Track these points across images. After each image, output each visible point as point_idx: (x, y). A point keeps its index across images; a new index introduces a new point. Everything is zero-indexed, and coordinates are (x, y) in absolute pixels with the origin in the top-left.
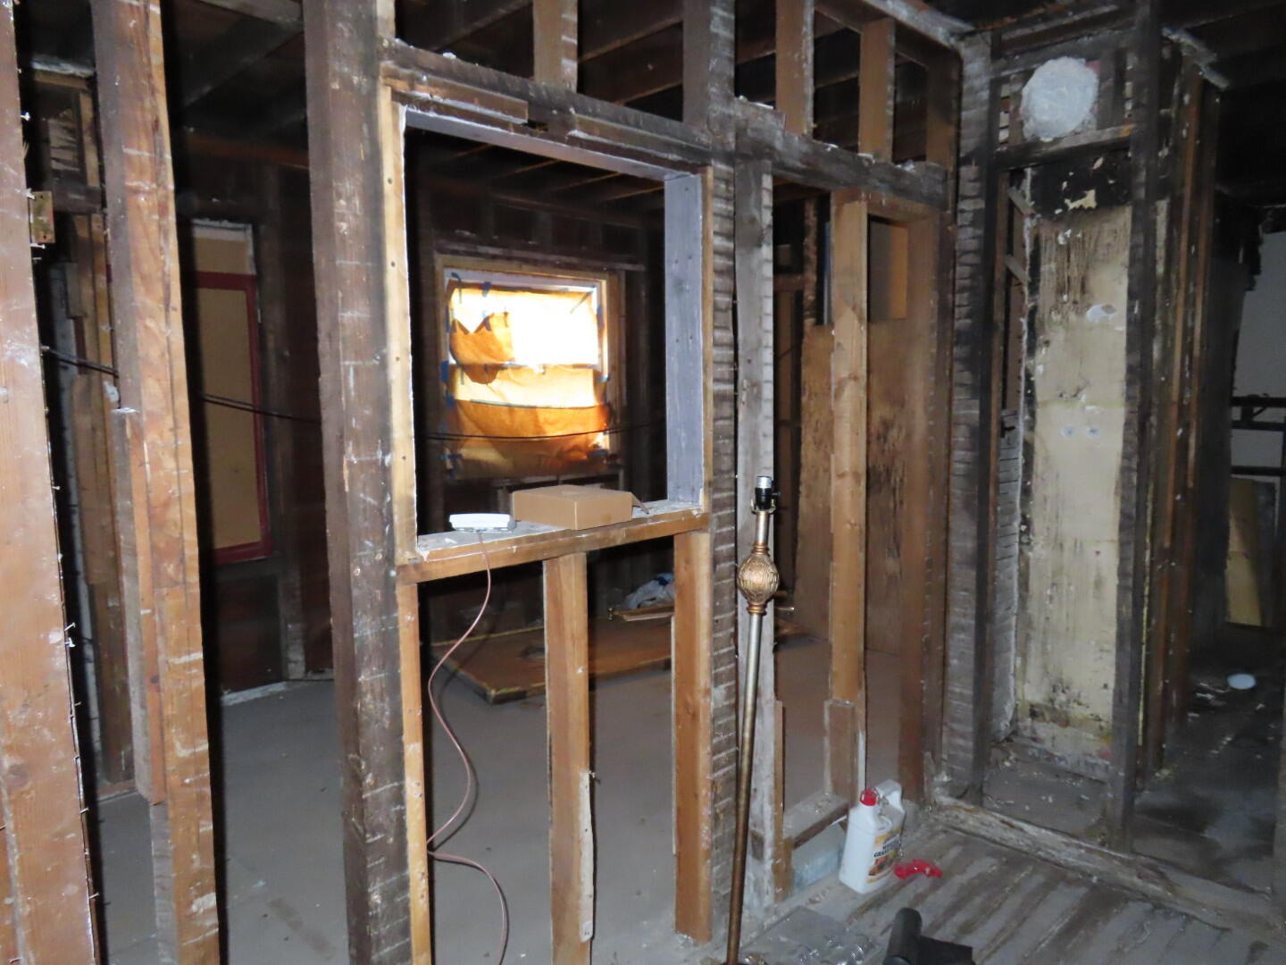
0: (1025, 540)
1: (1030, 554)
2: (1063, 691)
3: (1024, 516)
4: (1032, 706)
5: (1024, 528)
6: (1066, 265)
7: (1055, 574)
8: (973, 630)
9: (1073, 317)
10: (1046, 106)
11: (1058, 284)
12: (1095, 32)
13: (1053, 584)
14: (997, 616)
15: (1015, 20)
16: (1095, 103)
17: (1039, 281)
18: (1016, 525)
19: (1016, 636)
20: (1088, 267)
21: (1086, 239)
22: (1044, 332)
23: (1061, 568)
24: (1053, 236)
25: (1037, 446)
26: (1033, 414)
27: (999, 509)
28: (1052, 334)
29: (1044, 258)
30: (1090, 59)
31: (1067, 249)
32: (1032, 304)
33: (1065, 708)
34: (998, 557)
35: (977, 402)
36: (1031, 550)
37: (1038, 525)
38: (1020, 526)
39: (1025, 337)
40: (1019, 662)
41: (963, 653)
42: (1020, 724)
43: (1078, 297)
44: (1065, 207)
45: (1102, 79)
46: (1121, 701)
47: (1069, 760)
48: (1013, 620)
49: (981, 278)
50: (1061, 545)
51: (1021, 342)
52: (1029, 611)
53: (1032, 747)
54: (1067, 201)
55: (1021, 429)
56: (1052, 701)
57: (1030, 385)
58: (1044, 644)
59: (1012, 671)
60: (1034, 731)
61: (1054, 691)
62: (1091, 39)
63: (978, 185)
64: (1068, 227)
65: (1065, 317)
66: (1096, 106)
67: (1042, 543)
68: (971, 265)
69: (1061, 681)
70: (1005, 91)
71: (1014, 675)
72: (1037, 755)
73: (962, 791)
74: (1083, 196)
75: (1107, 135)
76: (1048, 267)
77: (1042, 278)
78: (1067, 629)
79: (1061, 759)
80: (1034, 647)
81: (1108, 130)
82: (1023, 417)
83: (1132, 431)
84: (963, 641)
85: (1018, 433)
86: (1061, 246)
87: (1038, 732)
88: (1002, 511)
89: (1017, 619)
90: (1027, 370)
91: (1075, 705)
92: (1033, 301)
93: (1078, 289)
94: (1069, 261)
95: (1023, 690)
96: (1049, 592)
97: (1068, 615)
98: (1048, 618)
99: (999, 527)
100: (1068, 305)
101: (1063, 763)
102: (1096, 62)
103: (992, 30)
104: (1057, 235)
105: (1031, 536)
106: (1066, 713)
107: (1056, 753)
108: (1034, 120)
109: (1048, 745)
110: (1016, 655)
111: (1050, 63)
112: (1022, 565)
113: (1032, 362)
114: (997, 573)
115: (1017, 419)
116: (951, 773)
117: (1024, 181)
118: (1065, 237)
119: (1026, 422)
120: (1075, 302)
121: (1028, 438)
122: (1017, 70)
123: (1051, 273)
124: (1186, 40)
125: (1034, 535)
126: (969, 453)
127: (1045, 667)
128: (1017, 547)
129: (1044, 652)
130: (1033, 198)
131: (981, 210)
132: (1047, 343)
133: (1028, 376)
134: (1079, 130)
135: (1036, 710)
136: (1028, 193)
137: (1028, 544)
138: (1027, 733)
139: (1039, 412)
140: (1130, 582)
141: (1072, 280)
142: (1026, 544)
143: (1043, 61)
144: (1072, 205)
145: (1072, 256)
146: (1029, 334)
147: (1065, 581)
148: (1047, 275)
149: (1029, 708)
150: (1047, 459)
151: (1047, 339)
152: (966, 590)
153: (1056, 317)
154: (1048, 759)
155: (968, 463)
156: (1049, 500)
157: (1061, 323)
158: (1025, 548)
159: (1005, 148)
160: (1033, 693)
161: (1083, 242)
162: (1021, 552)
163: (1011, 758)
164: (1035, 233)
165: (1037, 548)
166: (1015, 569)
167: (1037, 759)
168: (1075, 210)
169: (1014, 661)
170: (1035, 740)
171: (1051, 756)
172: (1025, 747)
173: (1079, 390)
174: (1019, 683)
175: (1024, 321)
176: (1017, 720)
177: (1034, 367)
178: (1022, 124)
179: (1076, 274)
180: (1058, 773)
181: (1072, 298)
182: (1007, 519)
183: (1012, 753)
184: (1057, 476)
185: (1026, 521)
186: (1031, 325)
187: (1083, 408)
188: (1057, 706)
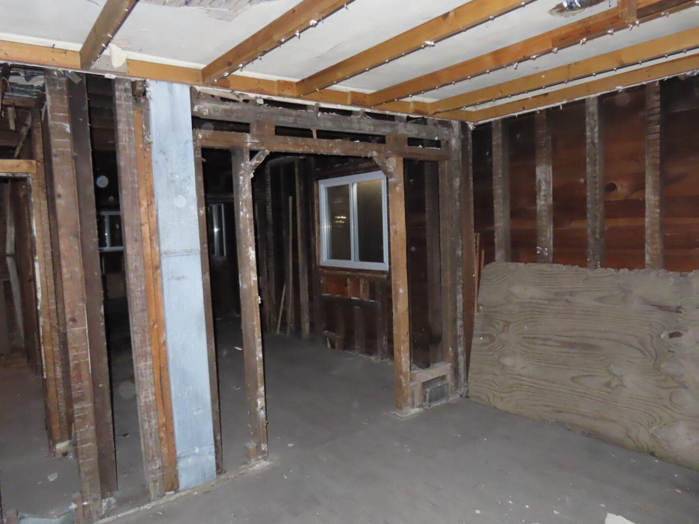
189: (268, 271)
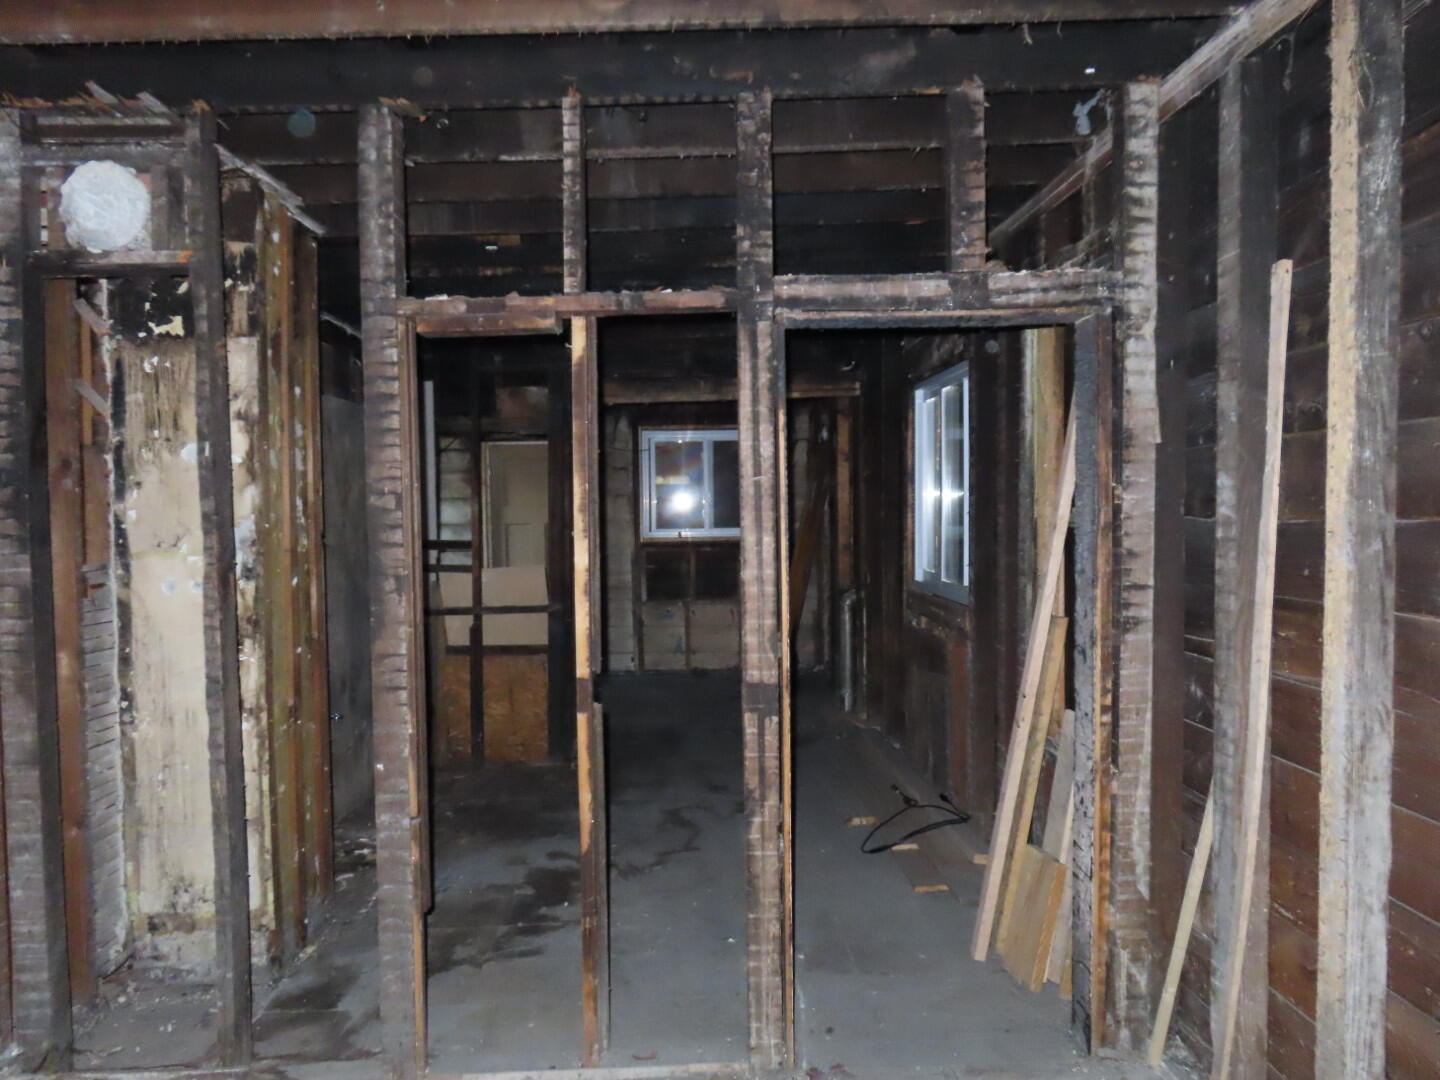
0: (127, 718)
1: (135, 735)
2: (186, 891)
3: (124, 690)
4: (151, 918)
5: (125, 704)
6: (154, 396)
7: (165, 755)
8: (39, 846)
9: (166, 456)
10: (91, 212)
11: (147, 417)
12: (144, 143)
13: (165, 766)
14: (94, 819)
15: (50, 104)
16: (148, 220)
17: (125, 412)
18: (115, 702)
19: (124, 837)
20: (179, 401)
21: (176, 369)
22: (134, 472)
23: (172, 746)
24: (138, 362)
25: (135, 605)
26: (126, 567)
27: (87, 685)
28: (143, 475)
29: (129, 386)
30: (141, 170)
31: (156, 378)
32: (117, 438)
33: (189, 911)
34: (89, 745)
35: (27, 557)
36: (135, 730)
37: (142, 698)
38: (120, 703)
39: (112, 477)
40: (130, 867)
41: (28, 879)
42: (139, 944)
43: (171, 434)
44: (150, 331)
45: (154, 196)
46: (222, 891)
47: (198, 969)
48: (119, 820)
49: (22, 404)
50: (171, 719)
51: (108, 482)
52: (138, 804)
53: (153, 969)
54: (151, 325)
55: (113, 585)
56: (174, 905)
57: (121, 533)
58: (159, 840)
59: (122, 882)
60: (155, 948)
61: (176, 893)
62: (139, 148)
63: (12, 290)
64: (154, 354)
65: (157, 455)
66: (150, 224)
67: (148, 719)
68: (8, 387)
69: (182, 879)
70: (45, 184)
71: (125, 886)
72: (160, 975)
73: (38, 1061)
74: (169, 321)
75: (162, 258)
76: (134, 398)
77: (128, 408)
78: (185, 817)
79: (189, 972)
80: (147, 845)
81: (164, 252)
82: (115, 571)
83: (211, 586)
84: (27, 863)
85: (110, 591)
86: (148, 374)
87: (160, 947)
88: (91, 689)
89: (124, 817)
90: (116, 516)
91: (201, 904)
92: (118, 435)
93: (170, 424)
94: (157, 391)
95: (138, 901)
96: (160, 777)
97: (184, 800)
98: (161, 808)
99: (88, 707)
100: (160, 441)
101: (192, 976)
102: (148, 176)
103: (22, 108)
104: (142, 361)
105: (134, 714)
106: (190, 916)
107: (183, 967)
108: (78, 223)
109: (172, 961)
110: (126, 861)
111: (92, 164)
112: (126, 749)
113: (122, 506)
114: (89, 765)
115: (107, 574)
116: (24, 1041)
117: (99, 294)
118: (152, 364)
119: (119, 578)
120: (168, 440)
121: (123, 597)
122: (54, 163)
123: (138, 405)
124: (263, 177)
125: (137, 710)
126: (19, 622)
127: (162, 866)
128: (118, 728)
129: (159, 850)
130: (111, 315)
131: (17, 320)
132: (138, 484)
133: (118, 522)
134: (132, 246)
135: (156, 921)
136: (105, 309)
137: (132, 722)
138: (148, 953)
139: (134, 564)
140: (222, 754)
141: (163, 415)
142: (128, 722)
143: (85, 160)
144: (157, 330)
145: (162, 388)
146: (116, 474)
147: (178, 761)
148: (133, 405)
149: (147, 921)
150: (147, 618)
151: (138, 479)
152: (27, 797)
153: (147, 455)
154: (175, 977)
155: (20, 634)
156: (153, 668)
157: (153, 463)
158: (128, 729)
159: (45, 251)
160: (150, 901)
161: (173, 373)
162: (123, 733)
163: (130, 990)
164: (116, 357)
165: (143, 727)
166: (116, 755)
167: (161, 981)
168: (160, 335)
169: (123, 867)
170: (156, 958)
171: (177, 973)
172: (145, 970)
173: (179, 539)
174: (133, 894)
175: (109, 458)
176: (134, 940)
177: (124, 513)
178: (63, 227)
179: (167, 408)
180: (184, 991)
181: (164, 435)
182: (100, 697)
183: (130, 983)
184: (161, 638)
185: (126, 696)
186: (118, 463)
187: (185, 559)
188: (180, 910)
189: (1114, 709)
